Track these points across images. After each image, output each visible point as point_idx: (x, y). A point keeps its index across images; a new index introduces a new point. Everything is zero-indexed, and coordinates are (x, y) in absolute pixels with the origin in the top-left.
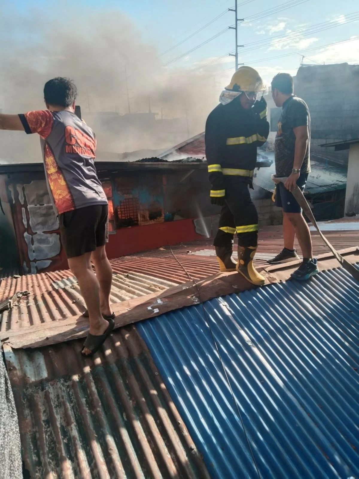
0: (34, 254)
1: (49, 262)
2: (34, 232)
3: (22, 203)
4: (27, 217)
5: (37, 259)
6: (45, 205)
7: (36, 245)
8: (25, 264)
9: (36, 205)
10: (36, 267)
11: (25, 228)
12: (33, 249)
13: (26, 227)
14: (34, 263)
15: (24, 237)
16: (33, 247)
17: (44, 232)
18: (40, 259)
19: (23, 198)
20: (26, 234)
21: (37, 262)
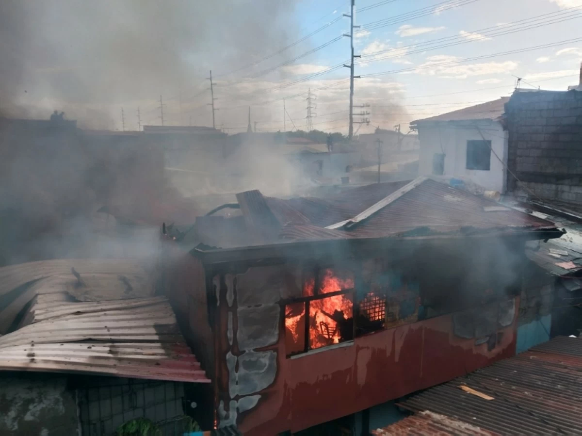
0: (237, 387)
1: (256, 398)
2: (241, 350)
3: (230, 305)
4: (233, 328)
5: (240, 395)
6: (263, 306)
7: (242, 371)
8: (222, 405)
9: (249, 307)
10: (238, 409)
11: (229, 343)
12: (237, 379)
13: (231, 343)
14: (236, 402)
15: (225, 360)
16: (236, 375)
17: (256, 350)
18: (244, 395)
19: (233, 296)
20: (229, 355)
21: (240, 400)
